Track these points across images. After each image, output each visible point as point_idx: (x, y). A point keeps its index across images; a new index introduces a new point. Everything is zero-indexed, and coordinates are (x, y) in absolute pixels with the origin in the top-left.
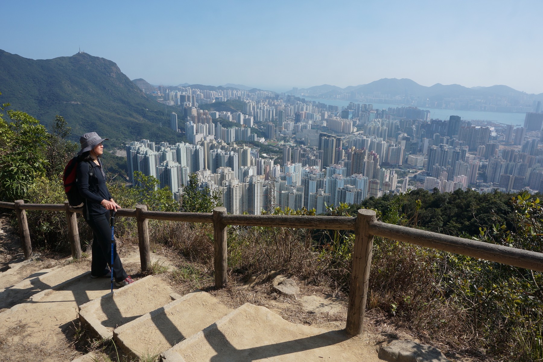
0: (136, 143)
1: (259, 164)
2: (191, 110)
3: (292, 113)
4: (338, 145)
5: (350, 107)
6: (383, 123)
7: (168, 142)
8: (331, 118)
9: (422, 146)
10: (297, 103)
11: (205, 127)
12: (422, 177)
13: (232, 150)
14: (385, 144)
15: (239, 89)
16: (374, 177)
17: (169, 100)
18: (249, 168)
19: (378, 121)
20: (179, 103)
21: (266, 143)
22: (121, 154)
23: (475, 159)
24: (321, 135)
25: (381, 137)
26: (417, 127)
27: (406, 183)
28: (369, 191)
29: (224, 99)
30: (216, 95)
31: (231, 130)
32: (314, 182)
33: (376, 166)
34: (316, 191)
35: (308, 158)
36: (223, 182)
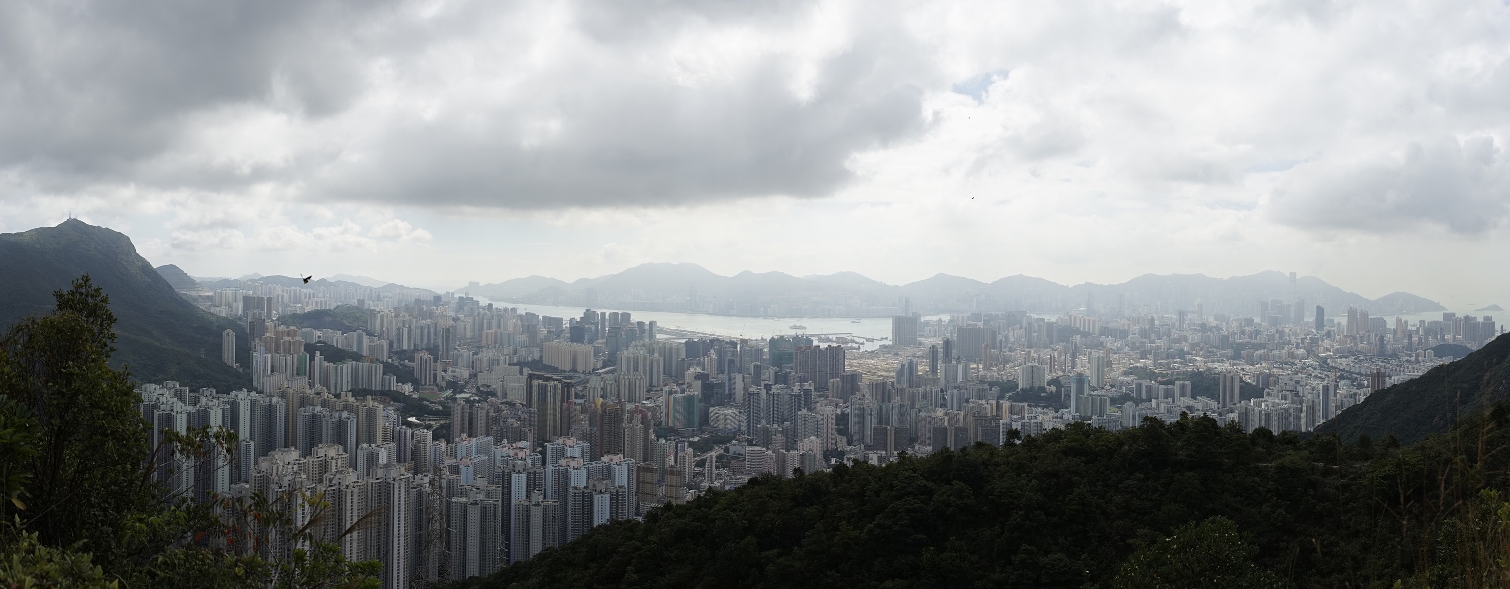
0: (153, 386)
1: (402, 438)
2: (264, 325)
3: (470, 333)
4: (567, 397)
5: (586, 318)
7: (214, 387)
8: (550, 341)
9: (732, 387)
10: (480, 312)
11: (291, 358)
12: (739, 449)
13: (345, 407)
16: (645, 460)
17: (220, 304)
18: (379, 447)
19: (644, 345)
20: (240, 312)
21: (416, 395)
23: (827, 404)
24: (531, 377)
27: (711, 464)
28: (638, 488)
29: (330, 305)
30: (314, 297)
31: (342, 368)
32: (520, 475)
33: (648, 435)
34: (527, 496)
35: (507, 424)
36: (325, 476)
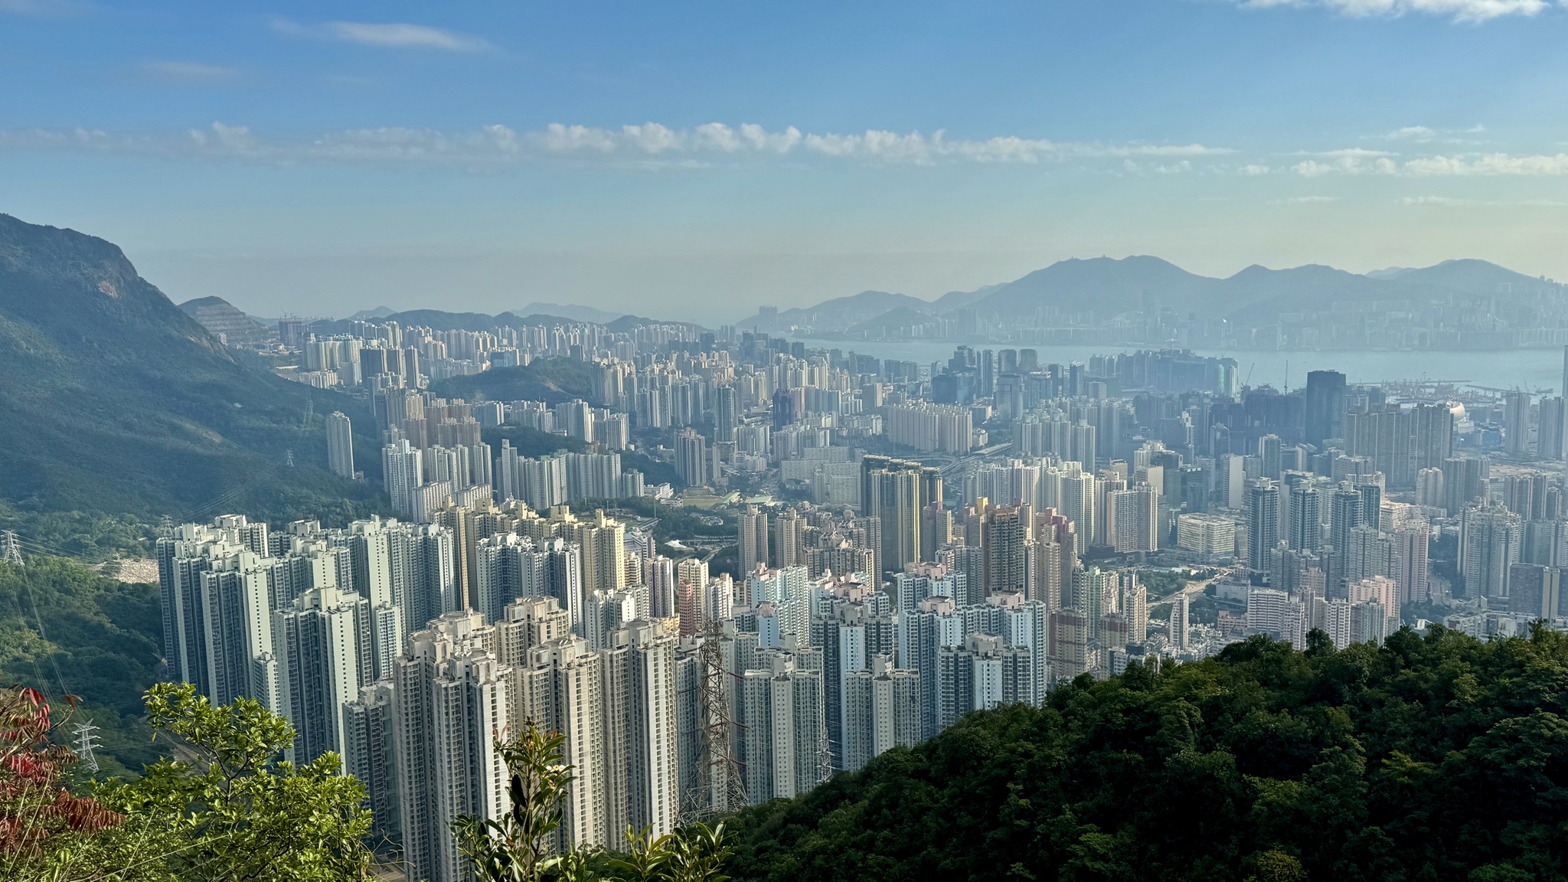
0: (196, 529)
1: (659, 577)
2: (404, 400)
3: (764, 394)
4: (929, 496)
5: (959, 361)
6: (1078, 411)
7: (319, 518)
8: (898, 403)
9: (1223, 481)
10: (778, 361)
11: (457, 457)
12: (1235, 591)
13: (560, 533)
14: (1090, 484)
15: (572, 321)
16: (1064, 602)
17: (319, 368)
18: (621, 595)
19: (1061, 406)
20: (358, 378)
21: (679, 504)
22: (140, 571)
23: (1411, 516)
24: (868, 464)
25: (1075, 458)
26: (1198, 420)
27: (1181, 615)
28: (1052, 651)
29: (522, 358)
30: (492, 345)
31: (551, 463)
32: (854, 629)
33: (1069, 559)
34: (867, 663)
35: (830, 545)
36: (529, 651)
